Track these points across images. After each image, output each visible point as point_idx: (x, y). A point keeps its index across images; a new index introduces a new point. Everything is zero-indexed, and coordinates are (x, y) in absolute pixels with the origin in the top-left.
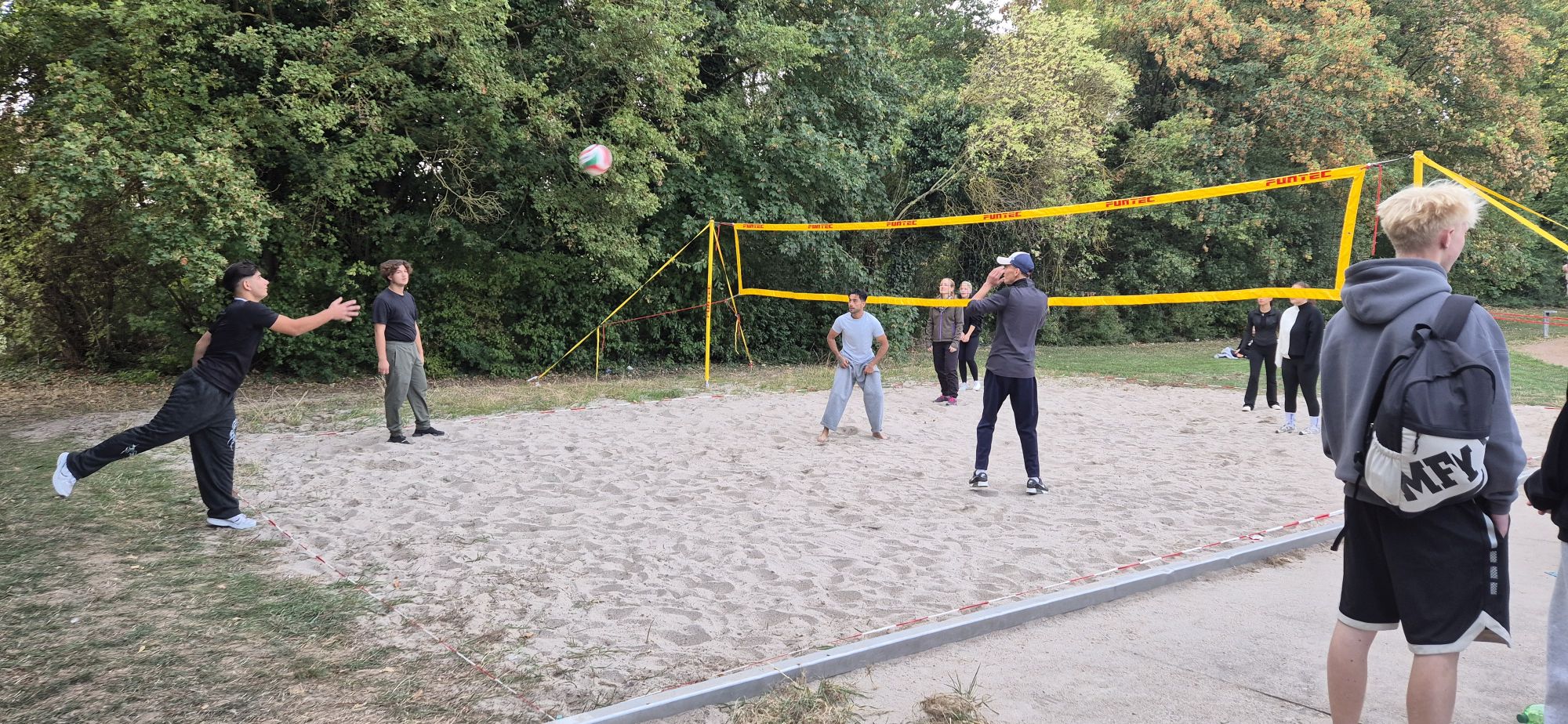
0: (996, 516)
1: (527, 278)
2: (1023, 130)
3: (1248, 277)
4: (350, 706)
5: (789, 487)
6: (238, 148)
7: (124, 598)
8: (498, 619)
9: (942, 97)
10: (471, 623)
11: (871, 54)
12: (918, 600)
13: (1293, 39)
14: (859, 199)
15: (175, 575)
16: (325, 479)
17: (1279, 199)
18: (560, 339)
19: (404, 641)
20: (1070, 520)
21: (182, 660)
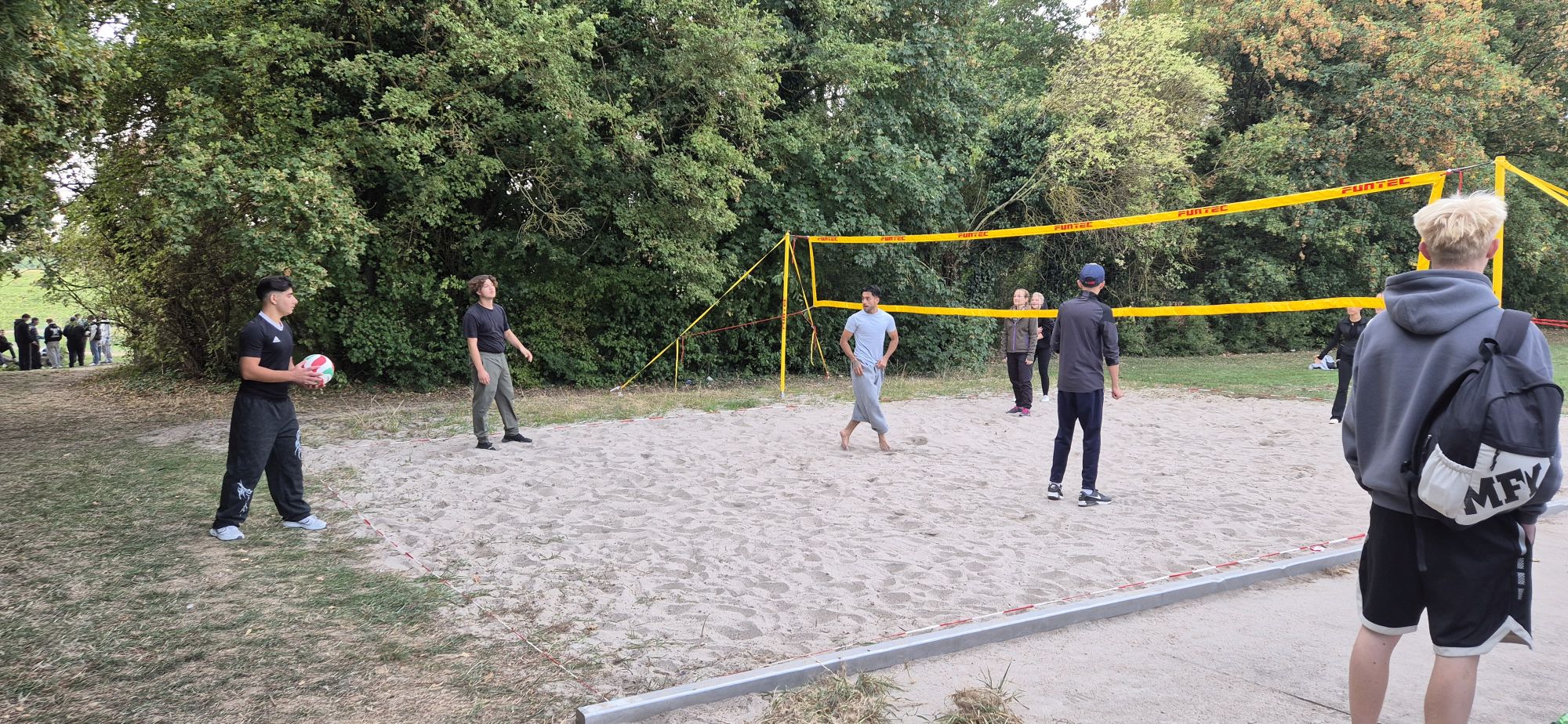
0: (1054, 525)
1: (611, 292)
2: (1106, 137)
3: (1348, 284)
4: (428, 685)
5: (852, 495)
6: (340, 168)
7: (234, 587)
8: (566, 611)
9: (1022, 106)
10: (541, 615)
11: (950, 65)
12: (966, 603)
13: (1399, 37)
14: (937, 211)
15: (280, 567)
16: (418, 482)
17: (1381, 204)
18: (642, 350)
19: (480, 630)
20: (1130, 529)
21: (283, 642)
